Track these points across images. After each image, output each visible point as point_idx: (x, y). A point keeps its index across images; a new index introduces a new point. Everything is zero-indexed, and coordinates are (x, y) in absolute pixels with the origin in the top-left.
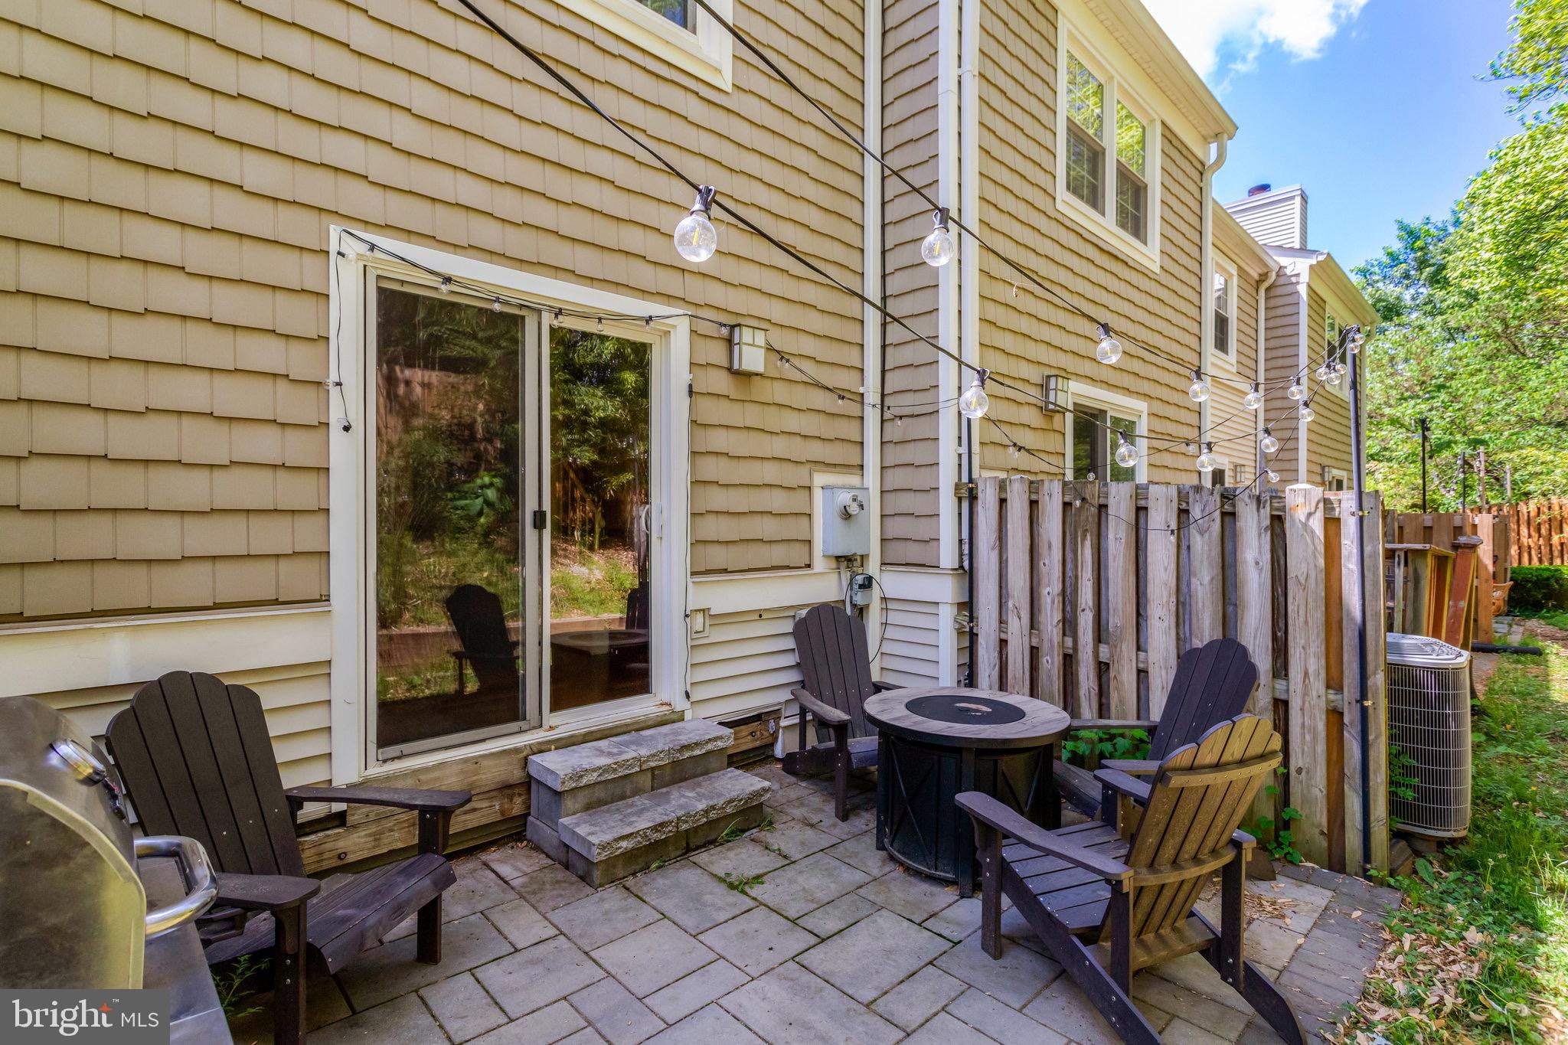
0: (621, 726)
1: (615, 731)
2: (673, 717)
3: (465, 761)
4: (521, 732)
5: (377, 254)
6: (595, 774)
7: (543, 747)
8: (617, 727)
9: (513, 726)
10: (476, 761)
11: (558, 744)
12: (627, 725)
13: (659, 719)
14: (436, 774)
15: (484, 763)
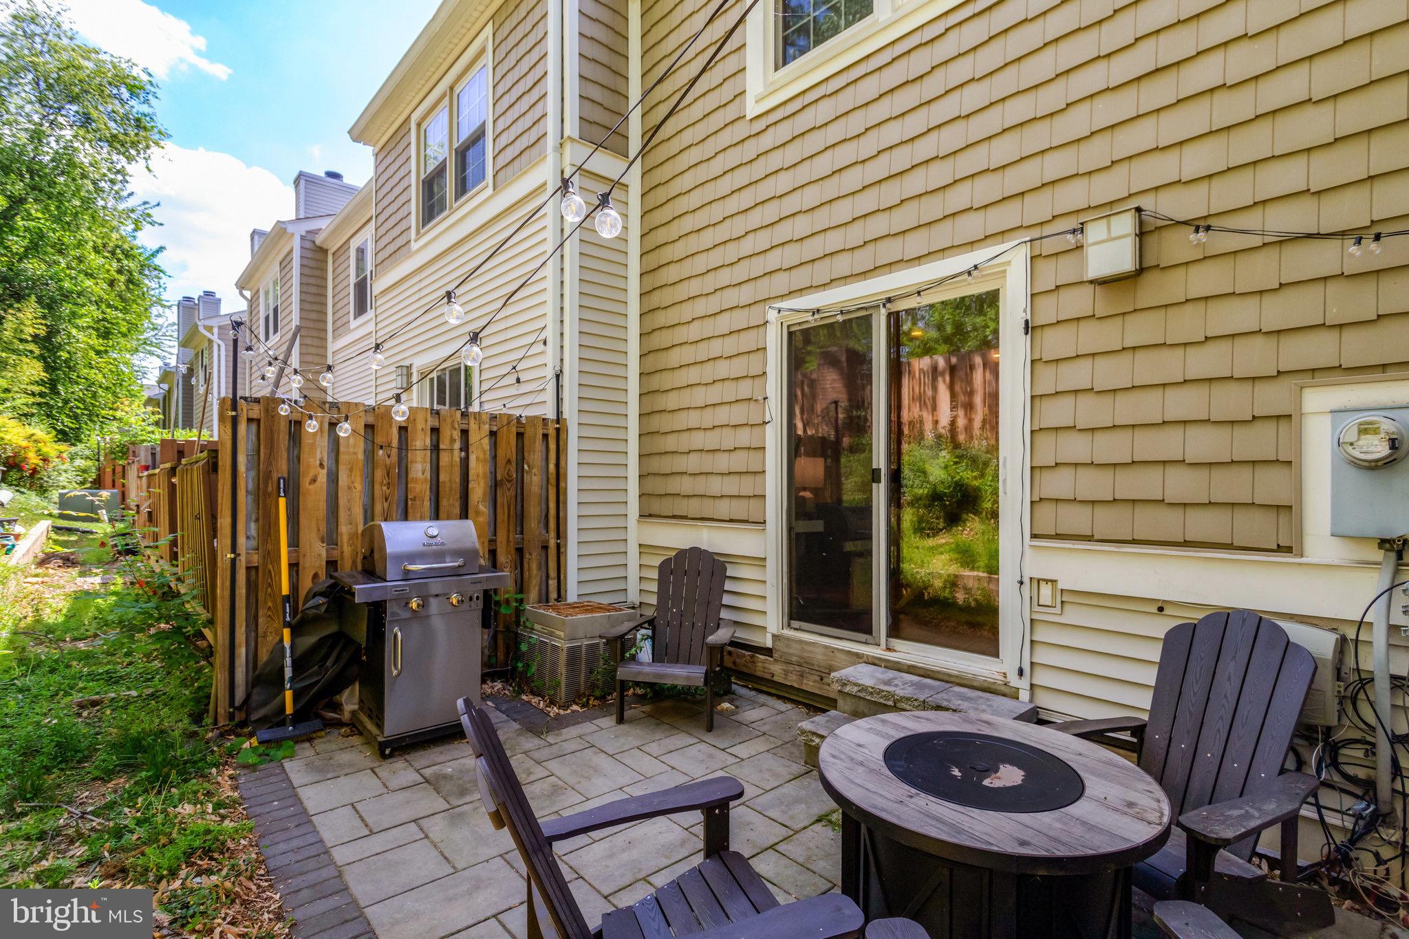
0: (944, 674)
1: (936, 676)
2: (1003, 689)
3: (826, 647)
4: (866, 643)
5: (783, 313)
6: (856, 689)
7: (876, 662)
8: (939, 672)
9: (863, 637)
10: (834, 650)
11: (888, 665)
12: (950, 675)
13: (986, 685)
14: (810, 648)
15: (839, 655)
